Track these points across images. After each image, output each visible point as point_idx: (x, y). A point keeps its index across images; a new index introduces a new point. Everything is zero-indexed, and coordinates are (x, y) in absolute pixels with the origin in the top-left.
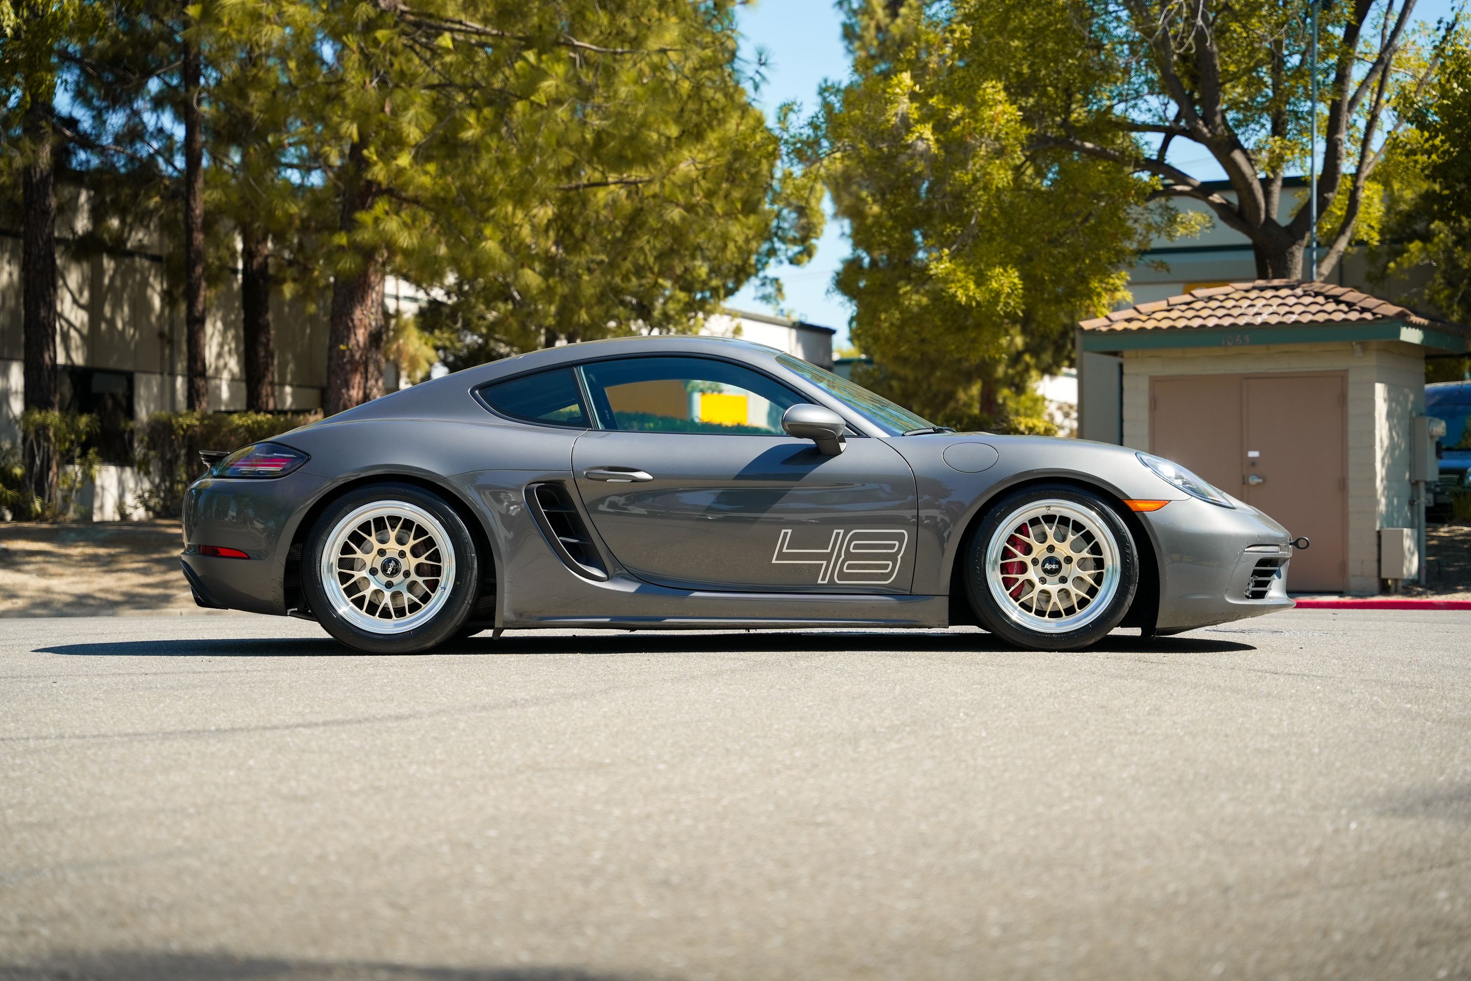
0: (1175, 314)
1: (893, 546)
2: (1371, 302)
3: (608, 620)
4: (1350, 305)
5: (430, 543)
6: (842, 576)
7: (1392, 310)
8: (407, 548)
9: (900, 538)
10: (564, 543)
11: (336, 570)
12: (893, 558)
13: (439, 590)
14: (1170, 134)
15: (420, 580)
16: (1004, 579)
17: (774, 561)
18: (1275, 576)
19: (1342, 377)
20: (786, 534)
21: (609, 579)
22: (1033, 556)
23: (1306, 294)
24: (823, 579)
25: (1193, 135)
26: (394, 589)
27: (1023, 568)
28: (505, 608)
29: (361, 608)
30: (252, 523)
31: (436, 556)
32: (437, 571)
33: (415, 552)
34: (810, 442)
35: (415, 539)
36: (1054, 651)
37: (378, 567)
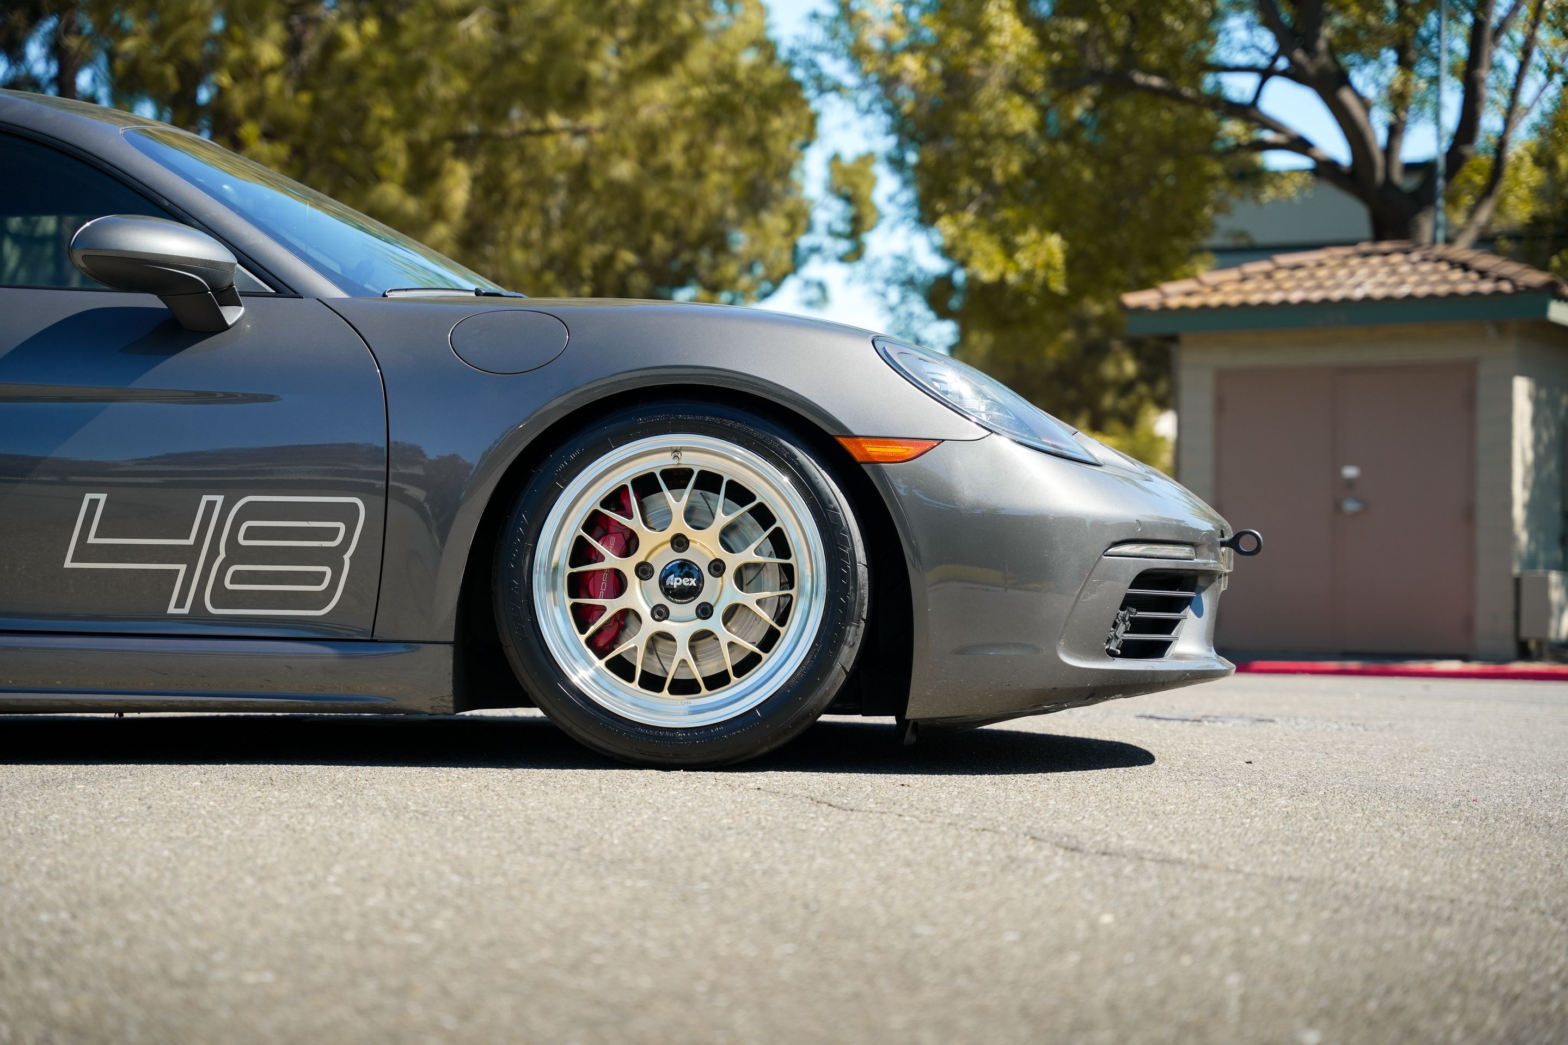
0: (1249, 286)
1: (333, 533)
2: (1511, 268)
4: (1483, 274)
6: (221, 597)
7: (1536, 278)
9: (349, 514)
12: (333, 558)
14: (1266, 74)
16: (574, 607)
17: (68, 564)
18: (1188, 611)
19: (1470, 369)
20: (94, 503)
22: (638, 557)
23: (1424, 260)
24: (180, 604)
25: (1296, 75)
27: (618, 584)
34: (151, 301)
36: (676, 767)
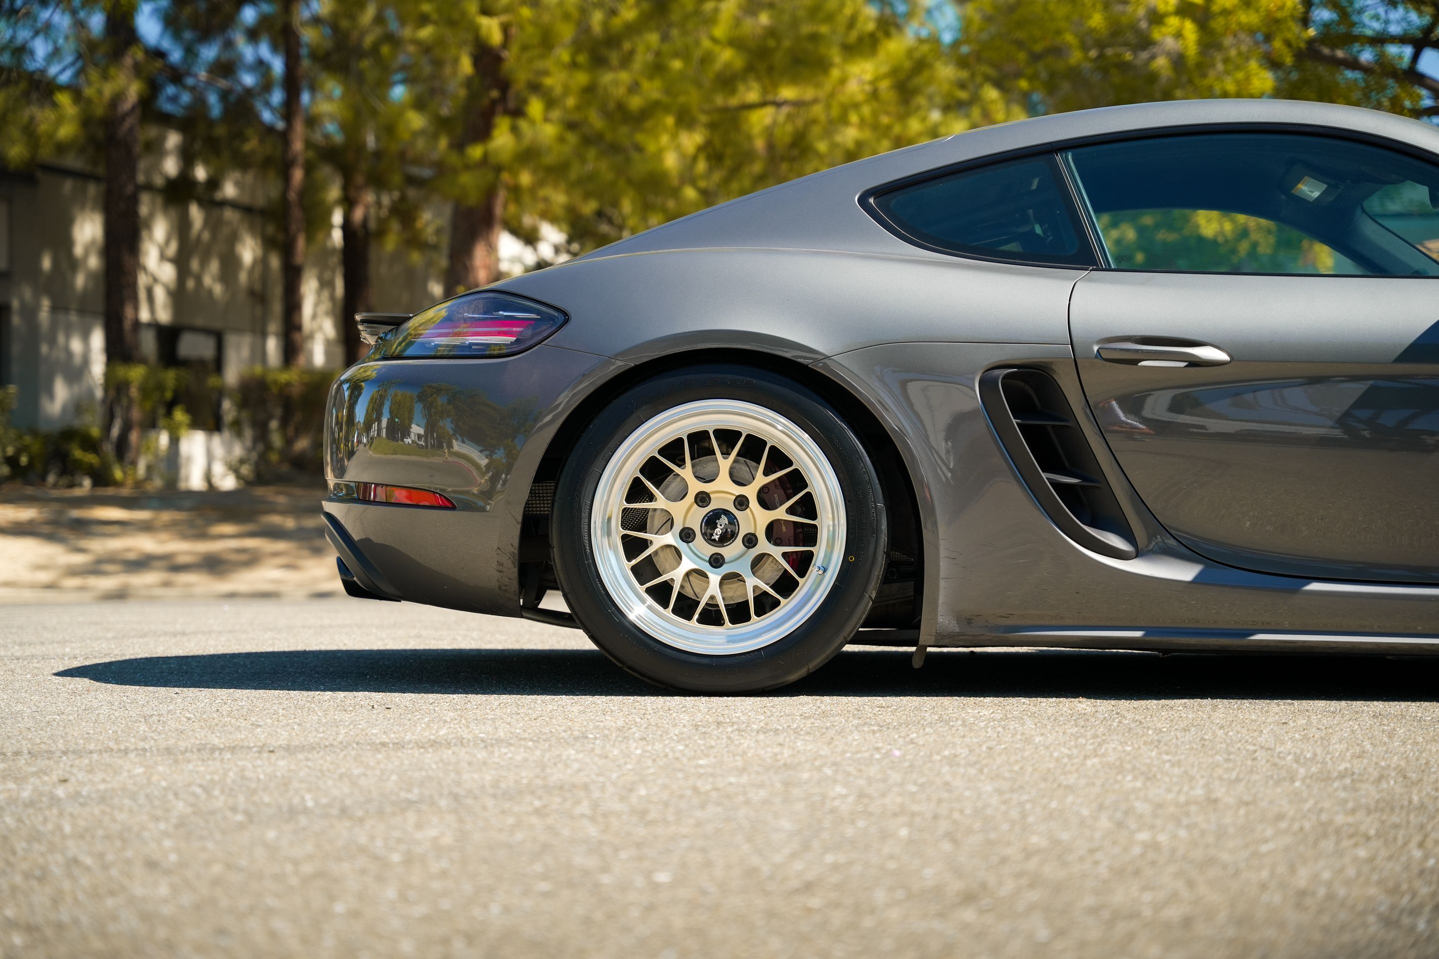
3: (1138, 634)
5: (797, 481)
8: (751, 492)
10: (1056, 485)
11: (618, 531)
13: (813, 572)
15: (777, 552)
21: (1138, 554)
26: (725, 569)
28: (941, 609)
29: (666, 606)
30: (450, 446)
31: (808, 507)
32: (809, 535)
33: (766, 500)
35: (766, 473)
37: (696, 525)
